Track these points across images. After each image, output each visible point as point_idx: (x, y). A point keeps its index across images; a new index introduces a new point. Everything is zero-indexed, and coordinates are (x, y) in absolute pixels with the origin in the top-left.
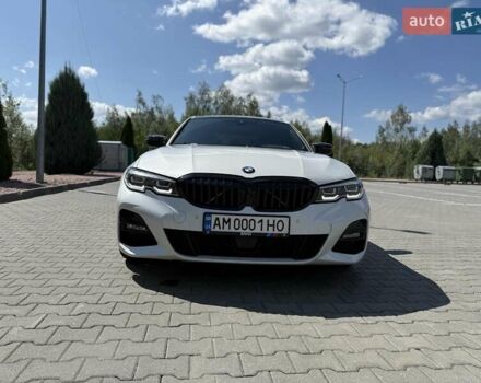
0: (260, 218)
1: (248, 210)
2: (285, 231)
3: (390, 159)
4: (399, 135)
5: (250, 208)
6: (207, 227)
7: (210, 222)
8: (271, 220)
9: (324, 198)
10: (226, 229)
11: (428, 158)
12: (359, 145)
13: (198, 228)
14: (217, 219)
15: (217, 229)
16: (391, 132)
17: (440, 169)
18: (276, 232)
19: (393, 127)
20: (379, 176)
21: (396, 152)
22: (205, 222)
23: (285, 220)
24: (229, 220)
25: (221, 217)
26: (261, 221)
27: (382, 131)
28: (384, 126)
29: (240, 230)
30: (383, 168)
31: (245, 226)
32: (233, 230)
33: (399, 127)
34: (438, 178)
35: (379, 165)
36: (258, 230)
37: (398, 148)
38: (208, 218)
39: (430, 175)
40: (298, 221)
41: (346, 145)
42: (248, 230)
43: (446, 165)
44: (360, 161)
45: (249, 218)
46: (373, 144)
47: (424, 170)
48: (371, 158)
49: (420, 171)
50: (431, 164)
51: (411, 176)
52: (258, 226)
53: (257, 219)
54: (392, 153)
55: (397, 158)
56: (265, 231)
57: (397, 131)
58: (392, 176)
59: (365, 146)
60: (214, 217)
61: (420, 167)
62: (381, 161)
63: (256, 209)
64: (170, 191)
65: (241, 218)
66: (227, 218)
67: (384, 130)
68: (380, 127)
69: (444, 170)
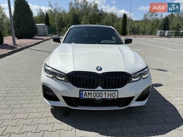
0: (105, 92)
1: (99, 88)
2: (116, 97)
3: (147, 27)
4: (152, 17)
5: (100, 87)
6: (81, 96)
7: (82, 94)
8: (110, 92)
9: (133, 79)
10: (90, 97)
11: (163, 27)
12: (136, 21)
13: (77, 96)
14: (86, 93)
15: (86, 97)
16: (149, 16)
17: (167, 32)
18: (112, 97)
19: (150, 14)
20: (143, 35)
21: (150, 24)
22: (80, 94)
23: (116, 92)
24: (91, 93)
25: (87, 92)
26: (105, 93)
27: (145, 16)
28: (146, 14)
29: (96, 97)
30: (145, 31)
31: (98, 96)
32: (92, 97)
33: (152, 14)
34: (166, 35)
35: (143, 30)
36: (104, 97)
37: (151, 23)
38: (81, 92)
39: (162, 34)
40: (122, 92)
41: (132, 22)
42: (99, 97)
43: (169, 30)
44: (136, 28)
45: (100, 92)
46: (141, 20)
47: (161, 32)
48: (140, 27)
49: (159, 33)
50: (163, 30)
51: (155, 34)
52: (104, 95)
53: (104, 92)
54: (149, 25)
55: (150, 27)
56: (107, 97)
57: (151, 16)
58: (148, 35)
59: (139, 22)
60: (84, 92)
61: (159, 31)
62: (145, 28)
63: (103, 88)
64: (64, 78)
65: (96, 92)
66: (90, 92)
67: (146, 16)
68: (145, 14)
69: (168, 32)
